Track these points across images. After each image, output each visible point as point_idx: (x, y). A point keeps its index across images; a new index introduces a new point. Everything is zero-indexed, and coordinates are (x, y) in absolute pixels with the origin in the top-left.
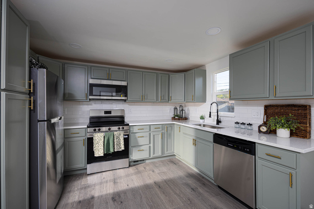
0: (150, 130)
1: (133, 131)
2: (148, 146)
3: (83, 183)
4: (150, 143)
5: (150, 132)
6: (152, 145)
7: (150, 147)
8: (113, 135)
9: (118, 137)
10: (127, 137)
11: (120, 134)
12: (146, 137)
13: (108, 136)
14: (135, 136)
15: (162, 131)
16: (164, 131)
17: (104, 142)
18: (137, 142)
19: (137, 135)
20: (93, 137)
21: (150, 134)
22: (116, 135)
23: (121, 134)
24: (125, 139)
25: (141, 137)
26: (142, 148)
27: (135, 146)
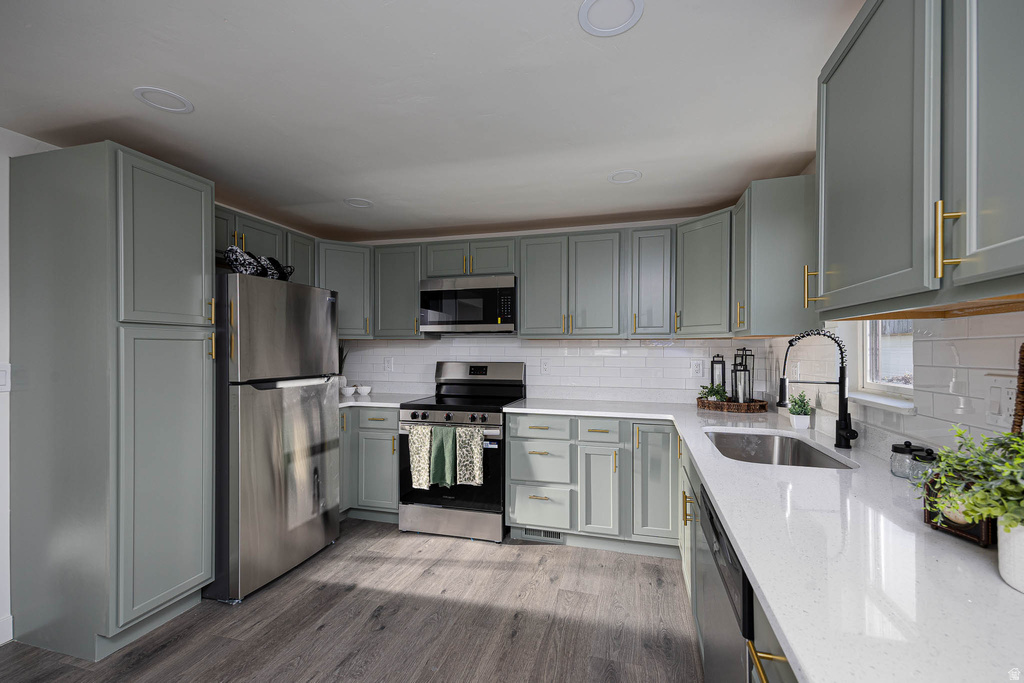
0: (573, 434)
1: (517, 430)
2: (568, 489)
3: (371, 549)
4: (573, 480)
5: (573, 442)
6: (580, 488)
7: (573, 494)
8: (451, 435)
9: (466, 445)
10: (496, 446)
11: (472, 436)
12: (559, 456)
13: (439, 437)
14: (523, 447)
15: (621, 445)
16: (628, 446)
17: (430, 452)
18: (528, 468)
19: (530, 446)
20: (408, 436)
21: (573, 450)
22: (460, 436)
23: (476, 435)
24: (486, 453)
25: (541, 454)
26: (545, 491)
27: (523, 482)
